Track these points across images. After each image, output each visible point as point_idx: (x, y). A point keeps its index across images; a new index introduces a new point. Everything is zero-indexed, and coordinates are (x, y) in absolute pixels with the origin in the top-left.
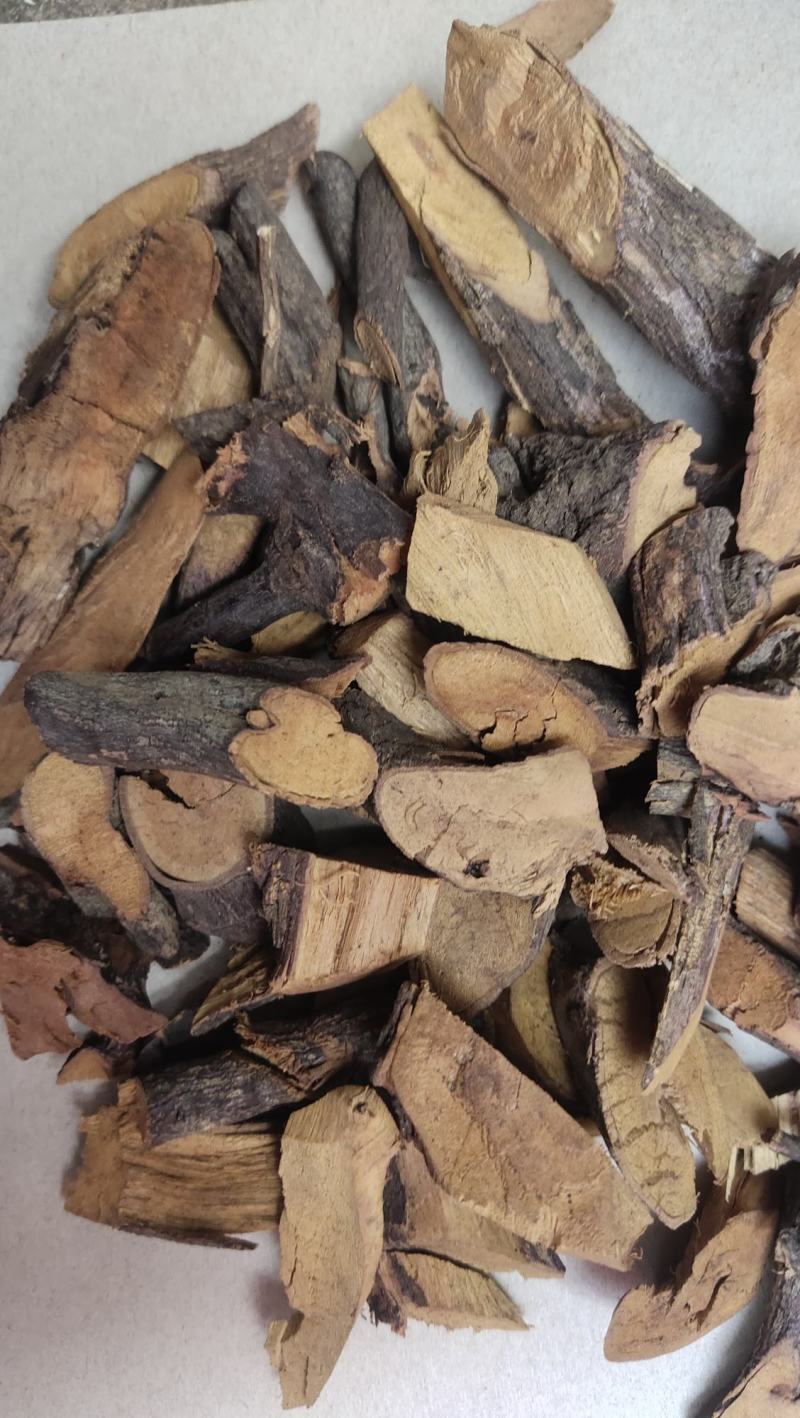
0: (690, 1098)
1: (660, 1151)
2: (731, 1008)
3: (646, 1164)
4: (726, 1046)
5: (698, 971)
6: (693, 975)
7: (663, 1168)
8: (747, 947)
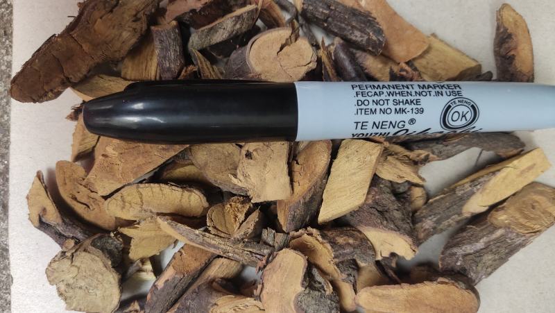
0: (152, 224)
1: (133, 204)
2: (183, 251)
3: (129, 197)
4: (169, 245)
5: (202, 241)
6: (200, 239)
7: (127, 204)
8: (204, 259)
